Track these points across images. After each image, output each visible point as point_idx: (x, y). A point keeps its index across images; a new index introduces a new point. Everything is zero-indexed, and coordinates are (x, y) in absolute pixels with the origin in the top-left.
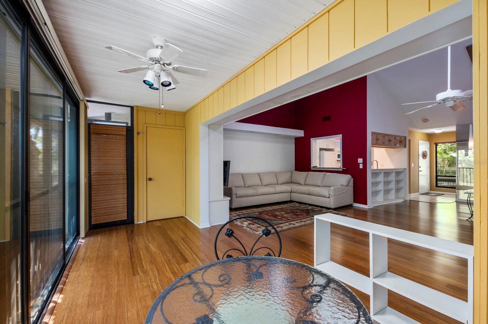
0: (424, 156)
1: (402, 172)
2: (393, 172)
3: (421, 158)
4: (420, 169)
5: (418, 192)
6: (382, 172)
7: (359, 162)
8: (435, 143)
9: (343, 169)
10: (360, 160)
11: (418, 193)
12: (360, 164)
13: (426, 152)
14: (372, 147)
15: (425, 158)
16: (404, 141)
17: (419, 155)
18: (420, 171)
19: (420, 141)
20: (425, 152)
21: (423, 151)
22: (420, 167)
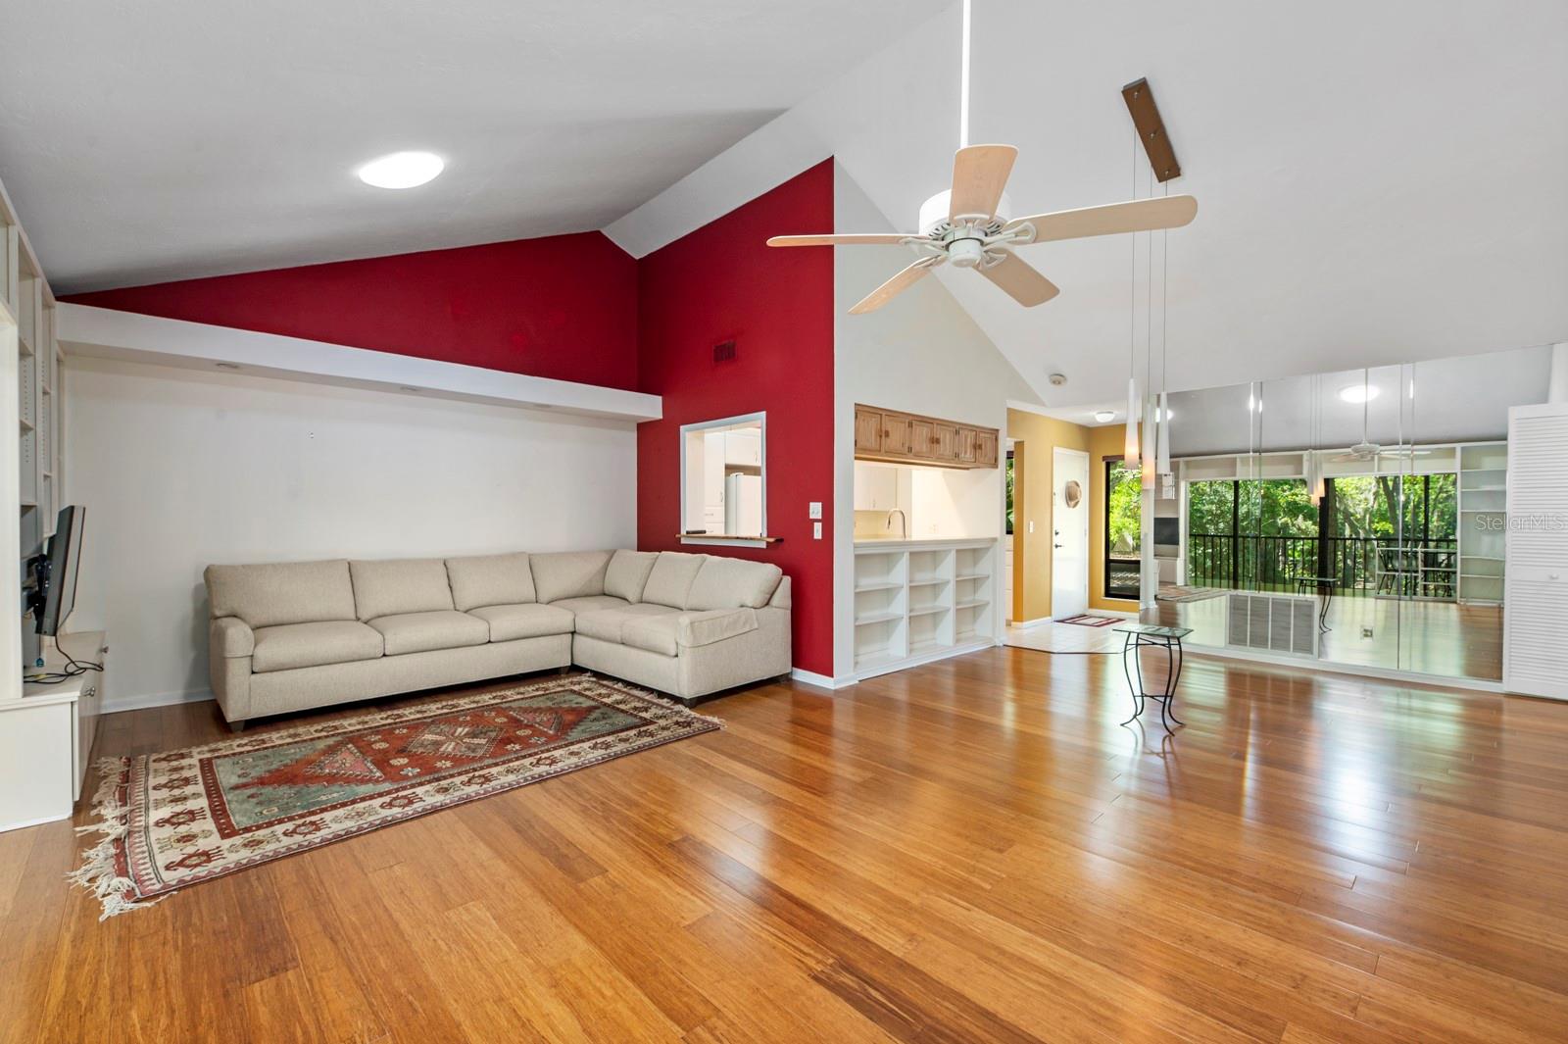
0: (1071, 497)
1: (988, 549)
2: (950, 551)
3: (1060, 501)
4: (1056, 540)
5: (1050, 615)
6: (903, 553)
7: (811, 517)
8: (1104, 458)
9: (768, 543)
10: (816, 510)
11: (1049, 618)
12: (815, 524)
13: (1077, 485)
14: (856, 458)
15: (1073, 503)
16: (989, 444)
17: (1052, 494)
18: (1057, 546)
19: (1056, 450)
20: (1074, 485)
21: (1068, 483)
22: (1057, 534)
